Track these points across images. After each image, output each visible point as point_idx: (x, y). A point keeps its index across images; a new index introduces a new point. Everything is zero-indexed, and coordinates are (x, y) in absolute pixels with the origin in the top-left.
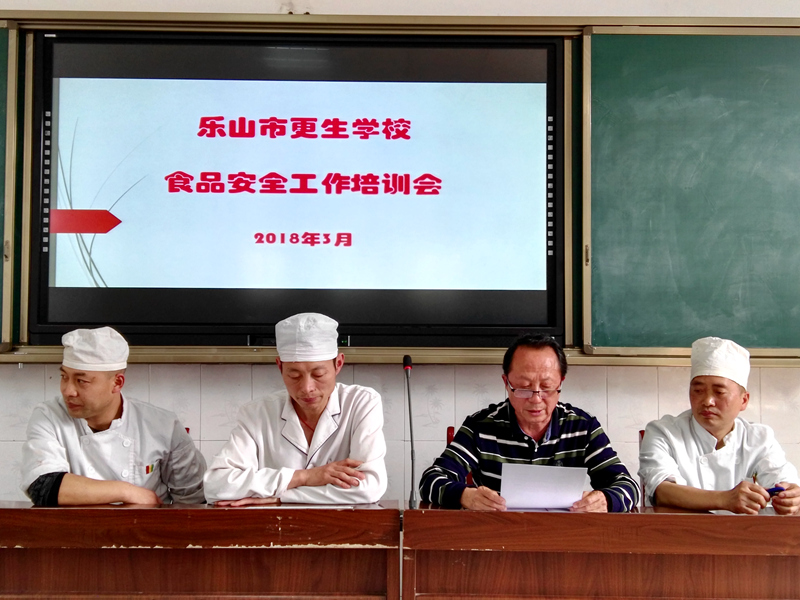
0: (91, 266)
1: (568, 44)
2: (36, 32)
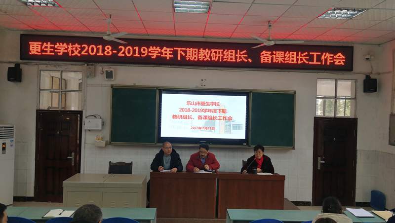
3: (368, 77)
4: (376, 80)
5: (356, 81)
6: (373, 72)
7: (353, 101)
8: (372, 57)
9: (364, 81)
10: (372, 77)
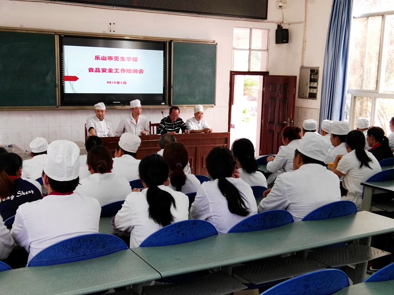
0: (73, 89)
1: (168, 43)
2: (59, 35)
3: (279, 26)
4: (287, 30)
5: (269, 30)
6: (284, 22)
7: (265, 53)
8: (285, 5)
9: (276, 30)
10: (285, 27)
